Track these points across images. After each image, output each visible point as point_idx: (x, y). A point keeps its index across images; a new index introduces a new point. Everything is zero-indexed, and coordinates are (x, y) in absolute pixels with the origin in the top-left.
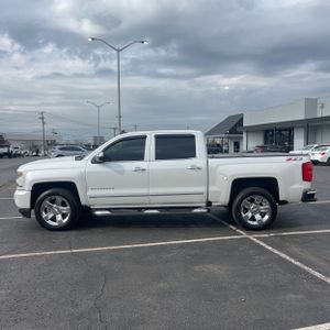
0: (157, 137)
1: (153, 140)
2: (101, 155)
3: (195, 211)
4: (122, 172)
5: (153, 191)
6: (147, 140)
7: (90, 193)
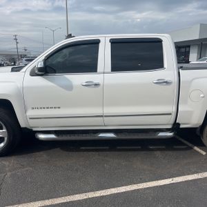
0: (113, 42)
1: (109, 45)
2: (41, 65)
3: (161, 134)
4: (69, 87)
5: (108, 110)
6: (101, 46)
7: (30, 113)
